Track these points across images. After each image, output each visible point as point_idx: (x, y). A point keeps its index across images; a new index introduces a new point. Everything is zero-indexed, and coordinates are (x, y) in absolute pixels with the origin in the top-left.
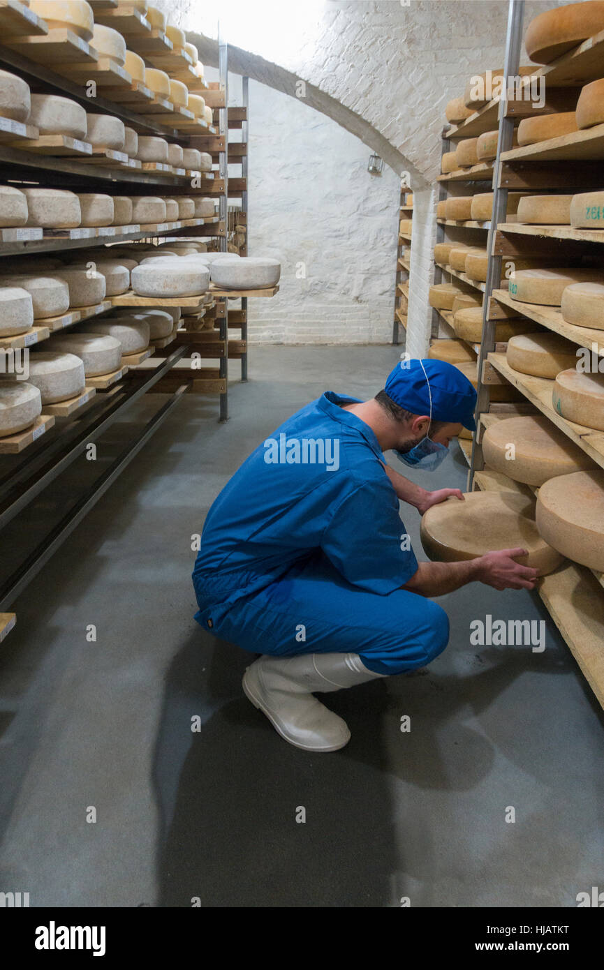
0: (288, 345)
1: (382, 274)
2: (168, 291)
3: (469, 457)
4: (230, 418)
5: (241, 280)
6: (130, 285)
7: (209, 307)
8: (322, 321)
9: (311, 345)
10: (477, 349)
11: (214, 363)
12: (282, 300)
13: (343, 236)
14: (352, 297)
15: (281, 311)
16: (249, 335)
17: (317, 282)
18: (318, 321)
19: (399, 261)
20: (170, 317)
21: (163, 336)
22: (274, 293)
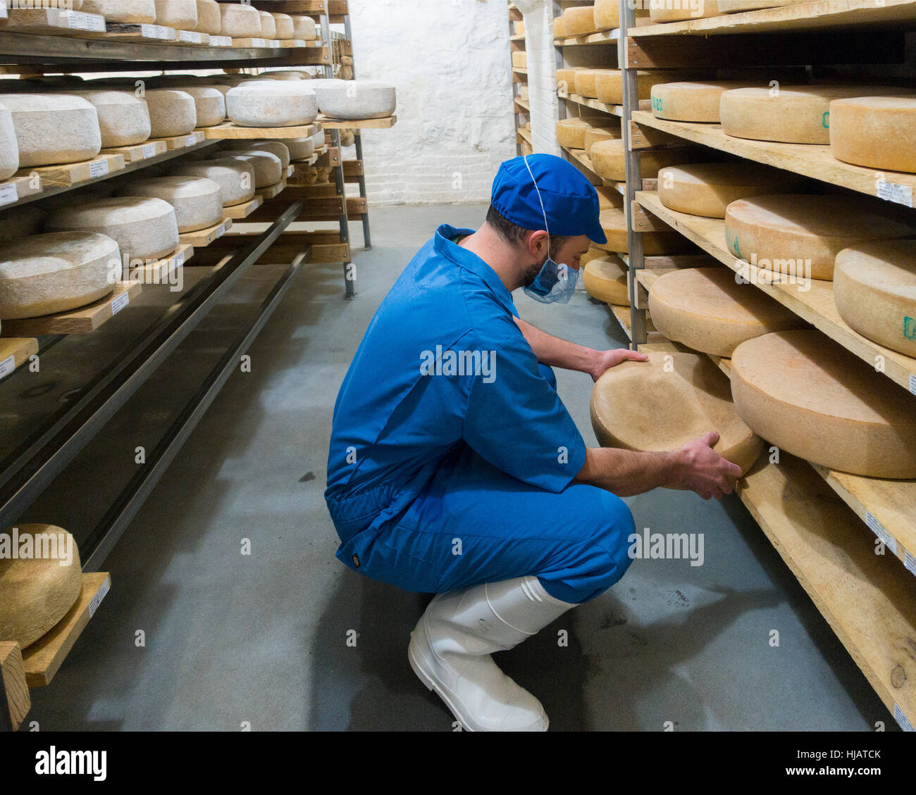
0: (411, 205)
1: (499, 117)
2: (270, 118)
3: (628, 328)
4: (356, 294)
5: (353, 108)
6: (226, 113)
7: (320, 152)
8: (443, 175)
9: (435, 204)
10: (622, 189)
11: (334, 226)
12: (399, 150)
13: (454, 72)
14: (472, 146)
15: (398, 164)
16: (368, 193)
17: (433, 128)
18: (438, 175)
19: (517, 101)
20: (277, 160)
21: (271, 182)
22: (392, 123)
